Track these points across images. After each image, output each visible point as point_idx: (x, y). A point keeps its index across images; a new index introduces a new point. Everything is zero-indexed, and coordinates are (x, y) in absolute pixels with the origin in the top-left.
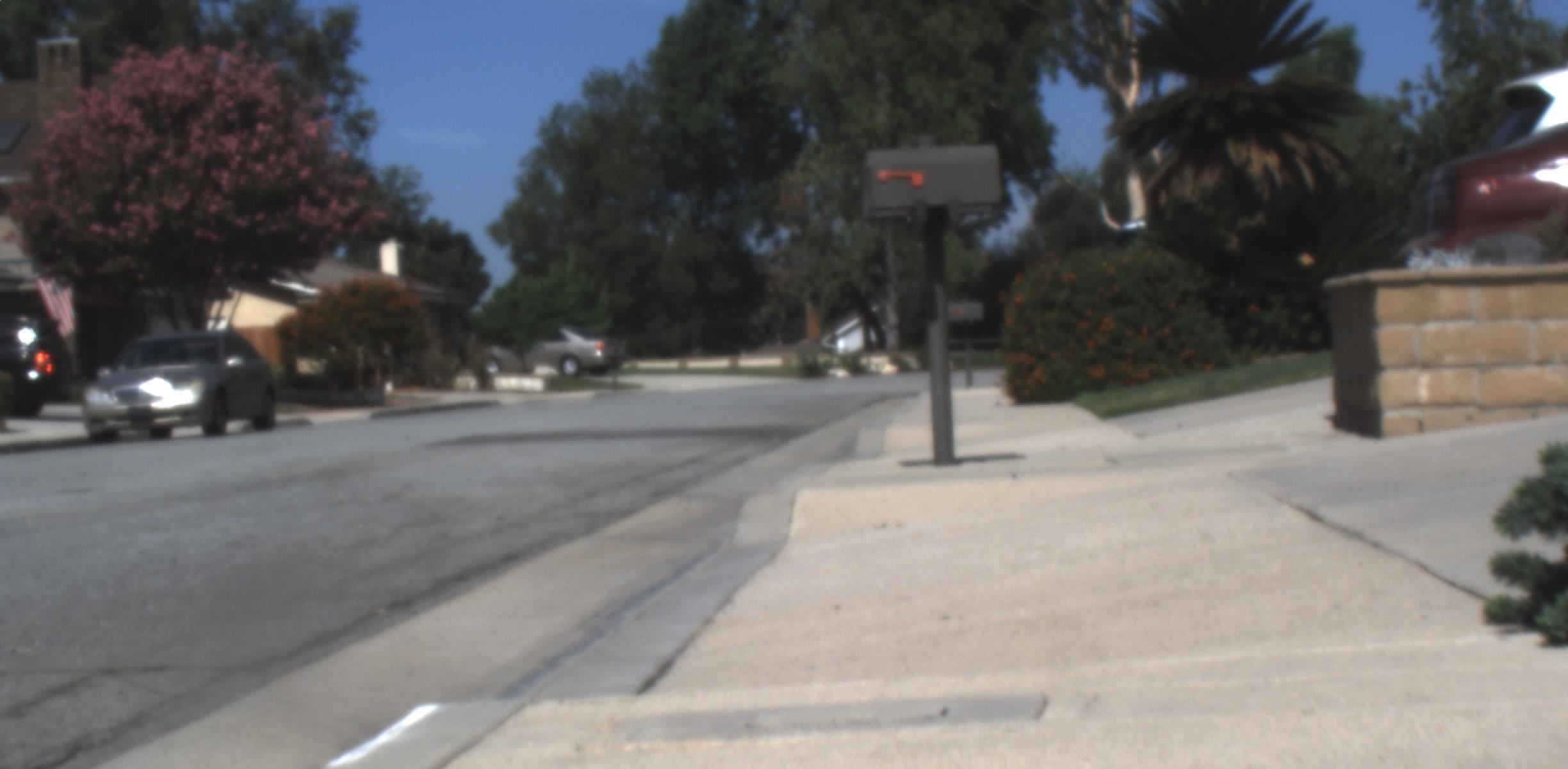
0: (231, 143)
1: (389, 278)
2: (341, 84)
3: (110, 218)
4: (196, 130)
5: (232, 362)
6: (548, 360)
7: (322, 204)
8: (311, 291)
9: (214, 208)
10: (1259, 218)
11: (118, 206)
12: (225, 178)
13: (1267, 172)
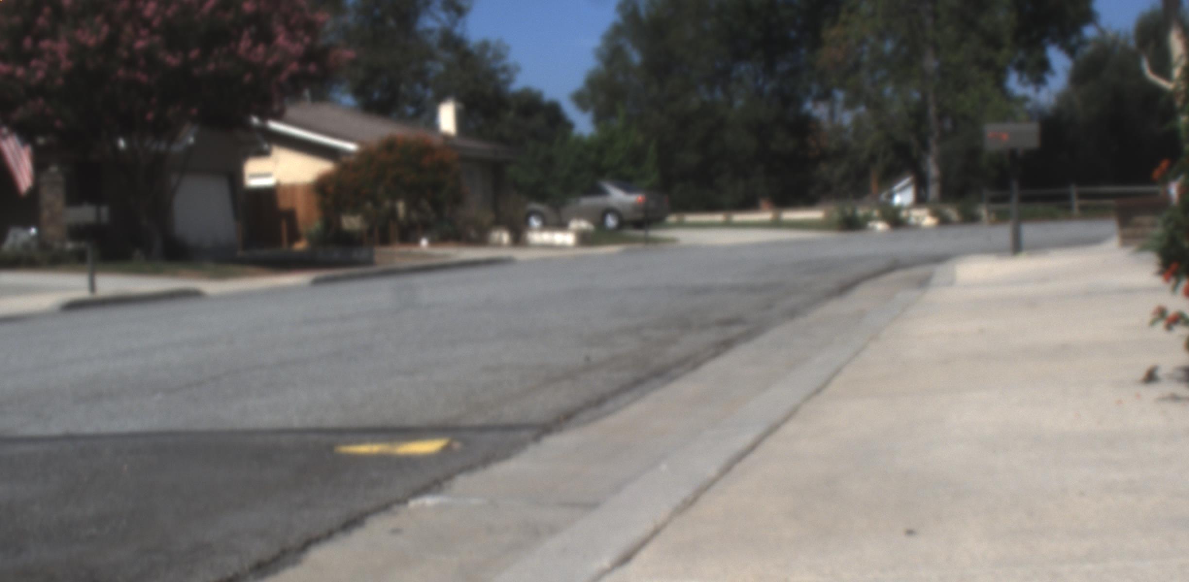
1: (446, 137)
8: (351, 147)
9: (140, 44)
11: (28, 42)
12: (150, 9)
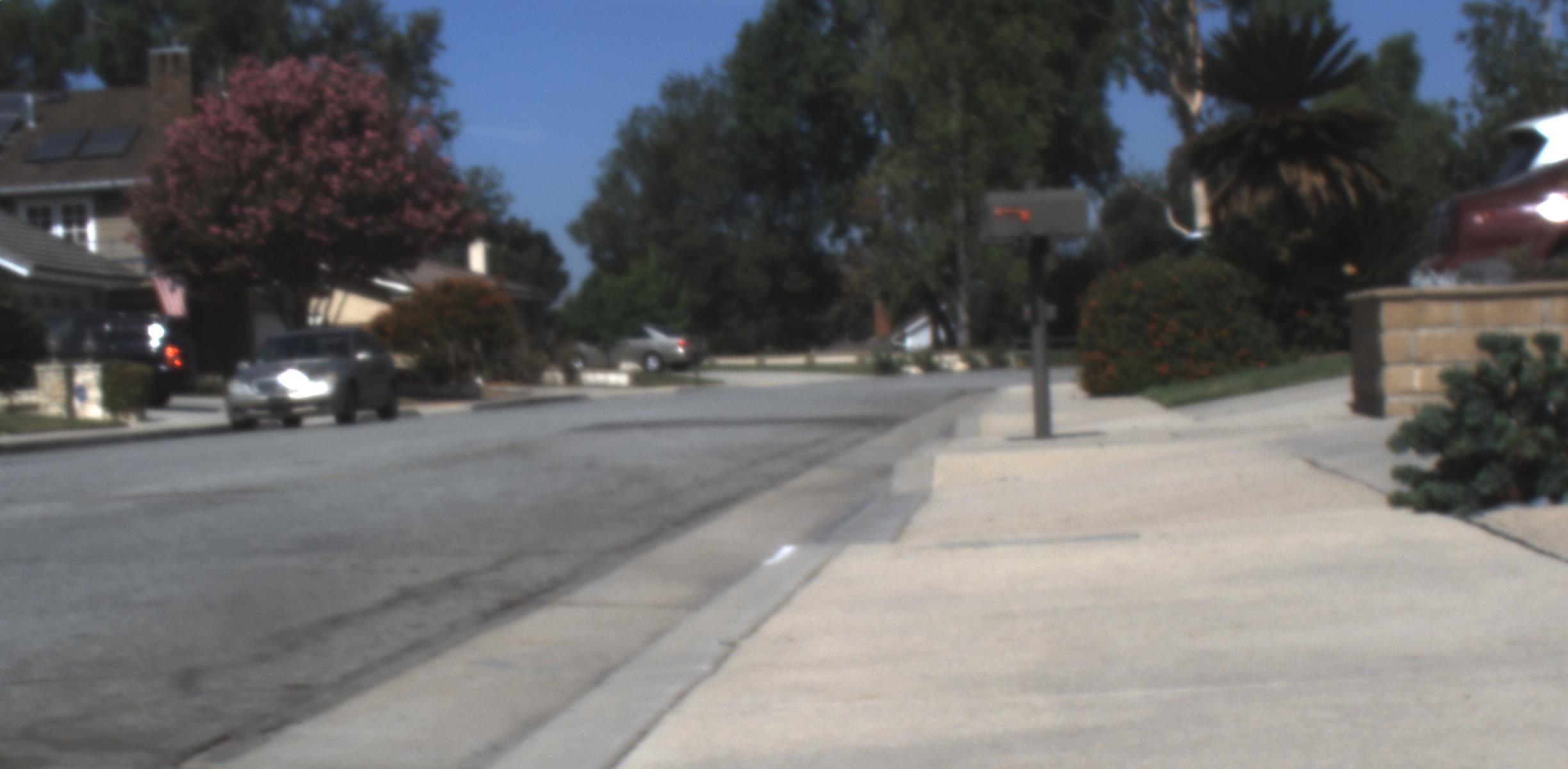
0: (341, 149)
1: (477, 277)
2: (425, 86)
3: (227, 221)
4: (308, 137)
5: (361, 356)
6: (631, 356)
7: (426, 207)
9: (325, 211)
10: (1308, 233)
11: (235, 209)
12: (336, 182)
13: (1315, 191)
